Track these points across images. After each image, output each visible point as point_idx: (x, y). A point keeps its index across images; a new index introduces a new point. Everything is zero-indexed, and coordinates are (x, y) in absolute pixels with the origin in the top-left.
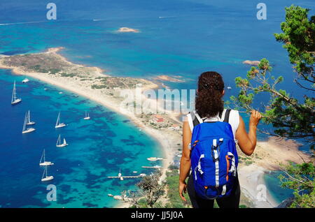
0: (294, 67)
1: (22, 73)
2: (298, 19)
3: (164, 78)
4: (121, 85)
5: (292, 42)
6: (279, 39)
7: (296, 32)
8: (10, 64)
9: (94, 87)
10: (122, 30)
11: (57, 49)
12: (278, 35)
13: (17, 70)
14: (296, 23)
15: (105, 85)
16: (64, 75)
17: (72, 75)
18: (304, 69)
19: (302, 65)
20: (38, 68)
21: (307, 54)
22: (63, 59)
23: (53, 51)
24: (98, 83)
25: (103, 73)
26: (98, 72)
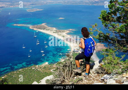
0: (103, 25)
1: (36, 30)
2: (104, 13)
3: (71, 30)
4: (60, 32)
5: (103, 19)
6: (99, 19)
7: (104, 17)
8: (33, 28)
9: (54, 32)
10: (60, 18)
11: (44, 24)
12: (99, 18)
13: (35, 29)
14: (104, 14)
15: (56, 32)
16: (46, 30)
17: (48, 30)
18: (106, 26)
19: (105, 25)
20: (40, 28)
21: (107, 22)
22: (46, 26)
23: (43, 24)
24: (55, 31)
25: (56, 29)
26: (55, 29)
